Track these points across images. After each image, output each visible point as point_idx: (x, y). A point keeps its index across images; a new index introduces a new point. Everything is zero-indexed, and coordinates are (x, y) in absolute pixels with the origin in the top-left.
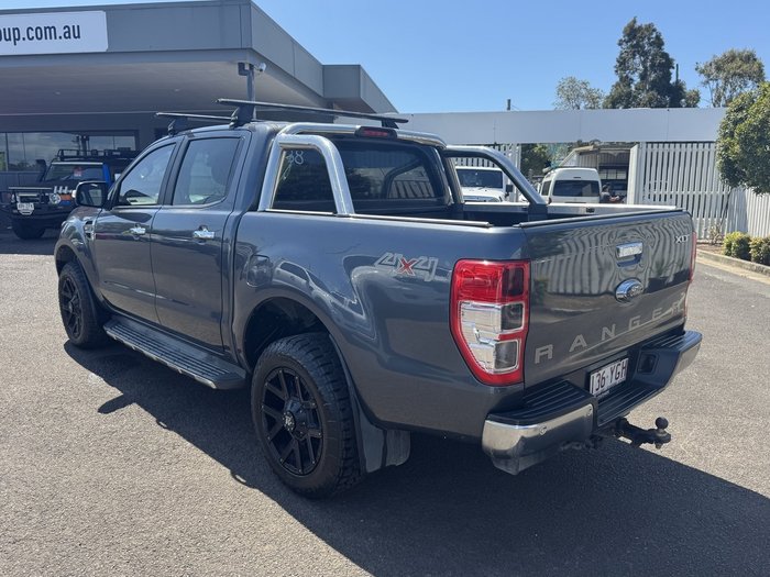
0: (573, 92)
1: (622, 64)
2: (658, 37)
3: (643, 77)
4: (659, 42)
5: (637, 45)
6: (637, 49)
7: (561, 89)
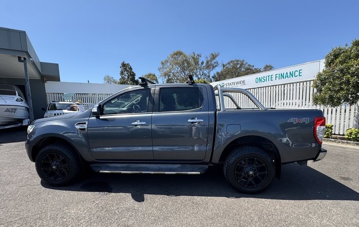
0: (109, 80)
1: (122, 73)
2: (130, 67)
3: (128, 77)
4: (131, 68)
5: (125, 69)
6: (126, 69)
7: (105, 79)
